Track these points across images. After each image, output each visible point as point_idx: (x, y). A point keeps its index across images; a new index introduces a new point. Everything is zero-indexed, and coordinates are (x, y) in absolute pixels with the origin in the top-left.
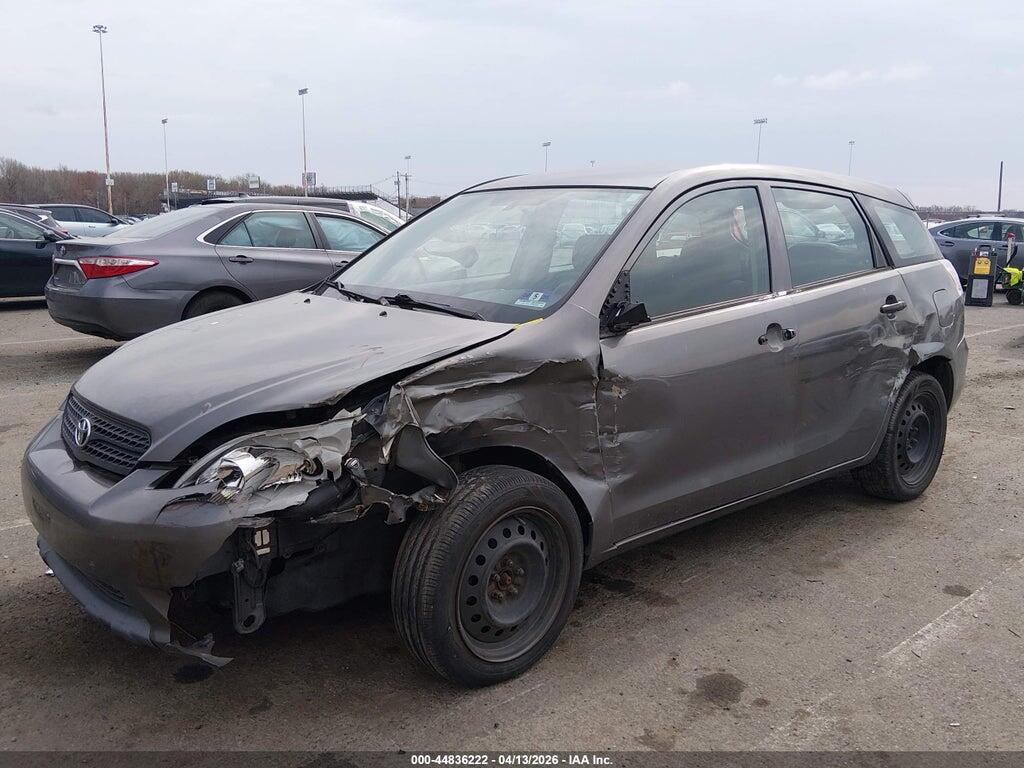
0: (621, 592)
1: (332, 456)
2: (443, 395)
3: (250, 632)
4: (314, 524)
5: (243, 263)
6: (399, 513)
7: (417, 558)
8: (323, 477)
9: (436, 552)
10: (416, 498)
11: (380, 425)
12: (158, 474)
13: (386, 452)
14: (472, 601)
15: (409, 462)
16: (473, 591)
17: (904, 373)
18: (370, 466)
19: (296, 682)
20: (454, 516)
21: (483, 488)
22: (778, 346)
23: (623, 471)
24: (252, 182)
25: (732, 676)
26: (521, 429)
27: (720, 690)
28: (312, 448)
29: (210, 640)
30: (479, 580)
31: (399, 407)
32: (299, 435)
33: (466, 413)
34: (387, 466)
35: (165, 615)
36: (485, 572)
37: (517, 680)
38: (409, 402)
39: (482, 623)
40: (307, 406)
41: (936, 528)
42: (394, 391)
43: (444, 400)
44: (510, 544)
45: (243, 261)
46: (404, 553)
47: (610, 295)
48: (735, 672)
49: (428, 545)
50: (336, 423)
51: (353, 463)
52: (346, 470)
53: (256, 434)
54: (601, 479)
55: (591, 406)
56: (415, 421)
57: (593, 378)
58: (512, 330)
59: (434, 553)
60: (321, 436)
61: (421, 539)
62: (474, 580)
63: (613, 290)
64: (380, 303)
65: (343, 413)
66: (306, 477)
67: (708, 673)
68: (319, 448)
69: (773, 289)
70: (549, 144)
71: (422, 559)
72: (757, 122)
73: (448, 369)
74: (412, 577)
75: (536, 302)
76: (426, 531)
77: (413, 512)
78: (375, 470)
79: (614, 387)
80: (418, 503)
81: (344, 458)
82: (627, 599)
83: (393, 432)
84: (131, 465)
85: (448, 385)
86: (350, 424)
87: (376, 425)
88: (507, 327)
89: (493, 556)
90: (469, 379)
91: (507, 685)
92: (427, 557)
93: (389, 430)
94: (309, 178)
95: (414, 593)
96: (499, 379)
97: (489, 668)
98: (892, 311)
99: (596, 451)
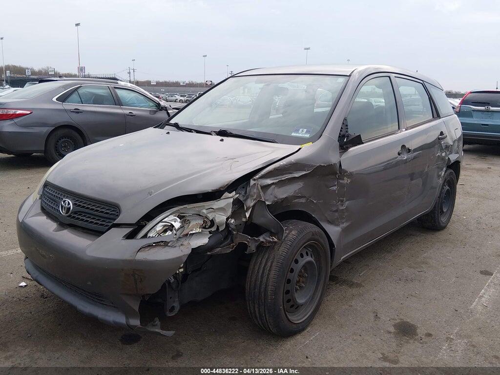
0: (334, 281)
1: (221, 218)
2: (273, 184)
3: (173, 315)
4: (209, 255)
5: (78, 112)
6: (252, 247)
7: (263, 271)
8: (213, 229)
9: (275, 267)
10: (261, 239)
11: (246, 200)
12: (127, 231)
13: (248, 215)
14: (288, 292)
15: (259, 220)
16: (288, 287)
17: (445, 169)
18: (238, 222)
19: (190, 340)
20: (282, 249)
21: (293, 232)
22: (405, 157)
23: (346, 221)
24: (50, 71)
25: (408, 322)
26: (303, 200)
27: (406, 330)
28: (211, 214)
29: (158, 322)
30: (292, 281)
31: (255, 191)
32: (204, 208)
33: (282, 193)
34: (246, 222)
35: (137, 310)
36: (294, 277)
37: (305, 331)
38: (260, 187)
39: (291, 303)
40: (210, 191)
41: (461, 243)
42: (252, 182)
43: (273, 186)
44: (304, 261)
45: (77, 111)
46: (254, 268)
47: (341, 131)
48: (408, 320)
49: (269, 264)
50: (225, 200)
51: (232, 222)
52: (227, 225)
53: (182, 207)
54: (338, 225)
55: (335, 188)
56: (263, 198)
57: (337, 173)
58: (300, 149)
59: (274, 268)
60: (217, 207)
61: (264, 261)
62: (289, 281)
63: (342, 128)
64: (211, 134)
65: (226, 194)
66: (203, 230)
67: (397, 322)
68: (214, 214)
69: (400, 128)
70: (206, 56)
71: (266, 272)
72: (305, 49)
73: (276, 169)
74: (261, 282)
75: (303, 134)
76: (266, 256)
77: (261, 247)
78: (240, 225)
79: (345, 178)
80: (263, 242)
81: (227, 219)
82: (338, 285)
83: (252, 204)
84: (107, 226)
85: (275, 178)
86: (232, 200)
87: (244, 201)
88: (297, 147)
89: (298, 268)
90: (283, 175)
91: (301, 334)
92: (270, 270)
93: (250, 203)
94: (82, 69)
95: (262, 290)
96: (297, 175)
97: (295, 326)
98: (442, 139)
99: (336, 211)
